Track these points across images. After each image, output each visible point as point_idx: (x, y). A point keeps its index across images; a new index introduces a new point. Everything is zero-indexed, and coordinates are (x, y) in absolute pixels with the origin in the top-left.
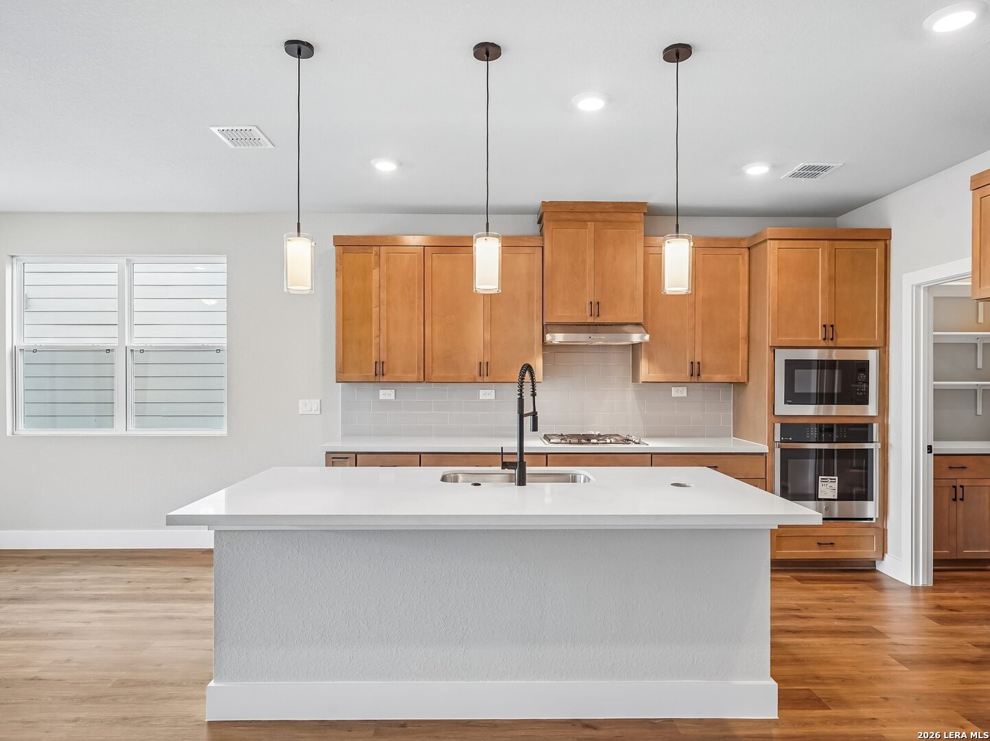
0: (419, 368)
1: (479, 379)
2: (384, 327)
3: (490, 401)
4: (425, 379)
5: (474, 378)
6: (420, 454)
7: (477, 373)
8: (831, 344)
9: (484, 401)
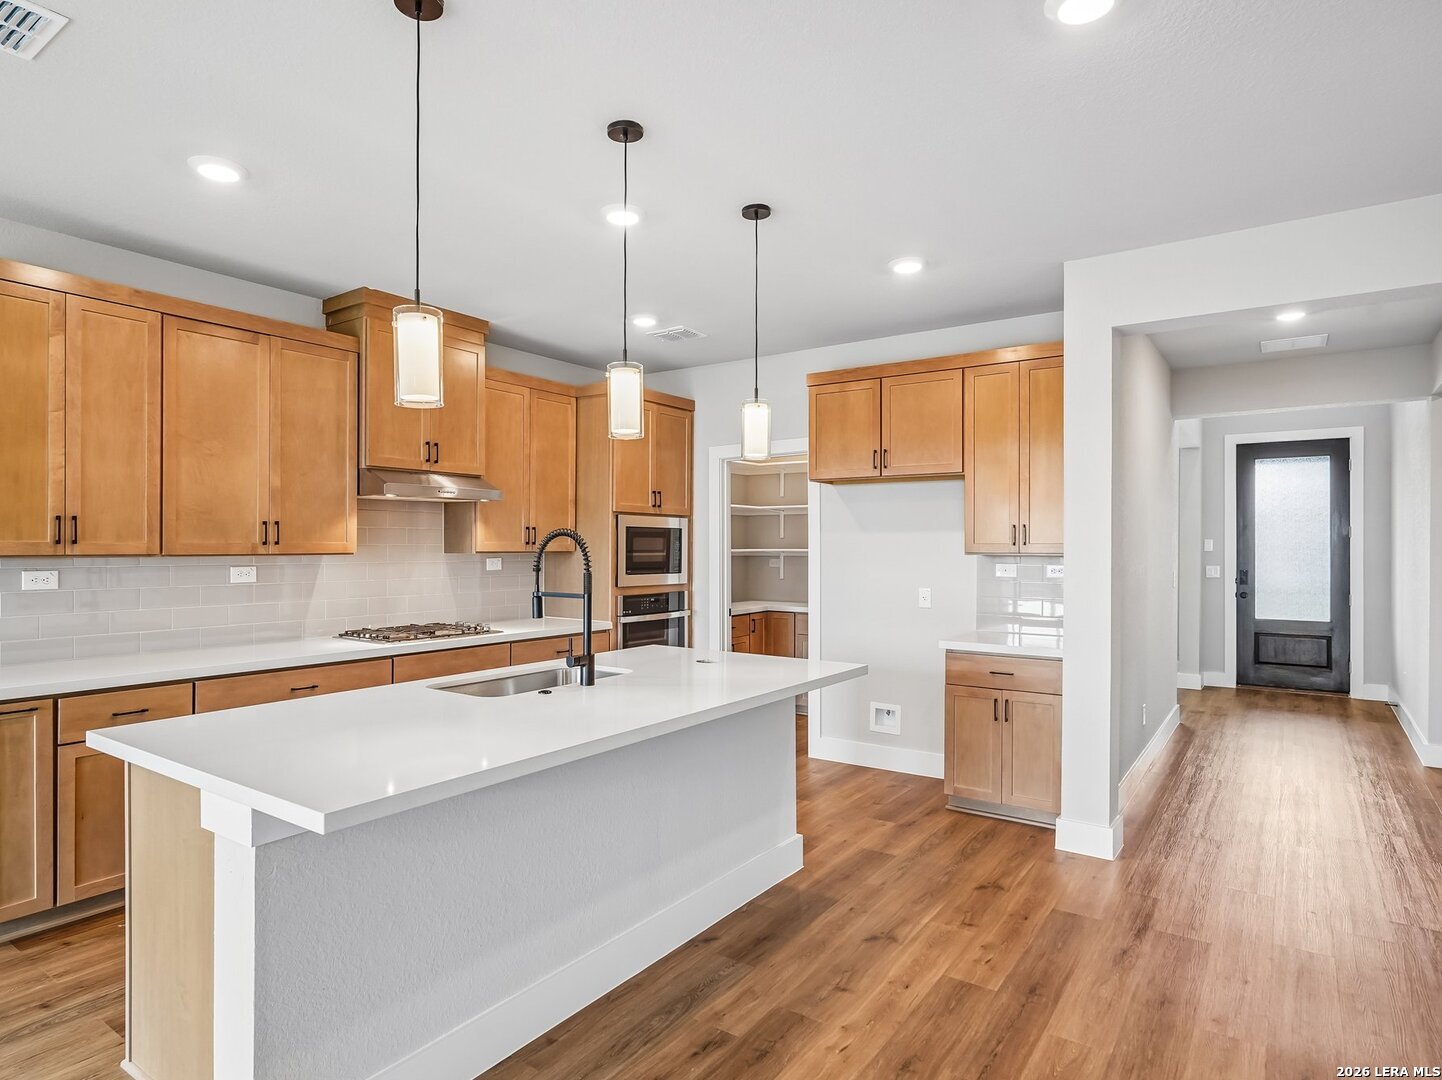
0: (150, 532)
1: (262, 550)
2: (75, 452)
3: (249, 585)
4: (162, 549)
5: (254, 547)
6: (193, 681)
7: (257, 539)
8: (658, 511)
9: (238, 586)
